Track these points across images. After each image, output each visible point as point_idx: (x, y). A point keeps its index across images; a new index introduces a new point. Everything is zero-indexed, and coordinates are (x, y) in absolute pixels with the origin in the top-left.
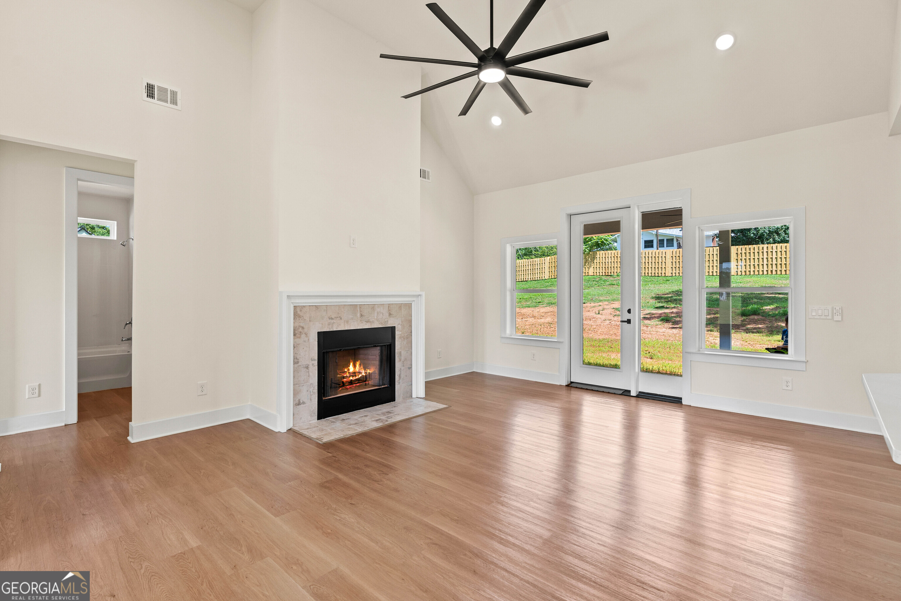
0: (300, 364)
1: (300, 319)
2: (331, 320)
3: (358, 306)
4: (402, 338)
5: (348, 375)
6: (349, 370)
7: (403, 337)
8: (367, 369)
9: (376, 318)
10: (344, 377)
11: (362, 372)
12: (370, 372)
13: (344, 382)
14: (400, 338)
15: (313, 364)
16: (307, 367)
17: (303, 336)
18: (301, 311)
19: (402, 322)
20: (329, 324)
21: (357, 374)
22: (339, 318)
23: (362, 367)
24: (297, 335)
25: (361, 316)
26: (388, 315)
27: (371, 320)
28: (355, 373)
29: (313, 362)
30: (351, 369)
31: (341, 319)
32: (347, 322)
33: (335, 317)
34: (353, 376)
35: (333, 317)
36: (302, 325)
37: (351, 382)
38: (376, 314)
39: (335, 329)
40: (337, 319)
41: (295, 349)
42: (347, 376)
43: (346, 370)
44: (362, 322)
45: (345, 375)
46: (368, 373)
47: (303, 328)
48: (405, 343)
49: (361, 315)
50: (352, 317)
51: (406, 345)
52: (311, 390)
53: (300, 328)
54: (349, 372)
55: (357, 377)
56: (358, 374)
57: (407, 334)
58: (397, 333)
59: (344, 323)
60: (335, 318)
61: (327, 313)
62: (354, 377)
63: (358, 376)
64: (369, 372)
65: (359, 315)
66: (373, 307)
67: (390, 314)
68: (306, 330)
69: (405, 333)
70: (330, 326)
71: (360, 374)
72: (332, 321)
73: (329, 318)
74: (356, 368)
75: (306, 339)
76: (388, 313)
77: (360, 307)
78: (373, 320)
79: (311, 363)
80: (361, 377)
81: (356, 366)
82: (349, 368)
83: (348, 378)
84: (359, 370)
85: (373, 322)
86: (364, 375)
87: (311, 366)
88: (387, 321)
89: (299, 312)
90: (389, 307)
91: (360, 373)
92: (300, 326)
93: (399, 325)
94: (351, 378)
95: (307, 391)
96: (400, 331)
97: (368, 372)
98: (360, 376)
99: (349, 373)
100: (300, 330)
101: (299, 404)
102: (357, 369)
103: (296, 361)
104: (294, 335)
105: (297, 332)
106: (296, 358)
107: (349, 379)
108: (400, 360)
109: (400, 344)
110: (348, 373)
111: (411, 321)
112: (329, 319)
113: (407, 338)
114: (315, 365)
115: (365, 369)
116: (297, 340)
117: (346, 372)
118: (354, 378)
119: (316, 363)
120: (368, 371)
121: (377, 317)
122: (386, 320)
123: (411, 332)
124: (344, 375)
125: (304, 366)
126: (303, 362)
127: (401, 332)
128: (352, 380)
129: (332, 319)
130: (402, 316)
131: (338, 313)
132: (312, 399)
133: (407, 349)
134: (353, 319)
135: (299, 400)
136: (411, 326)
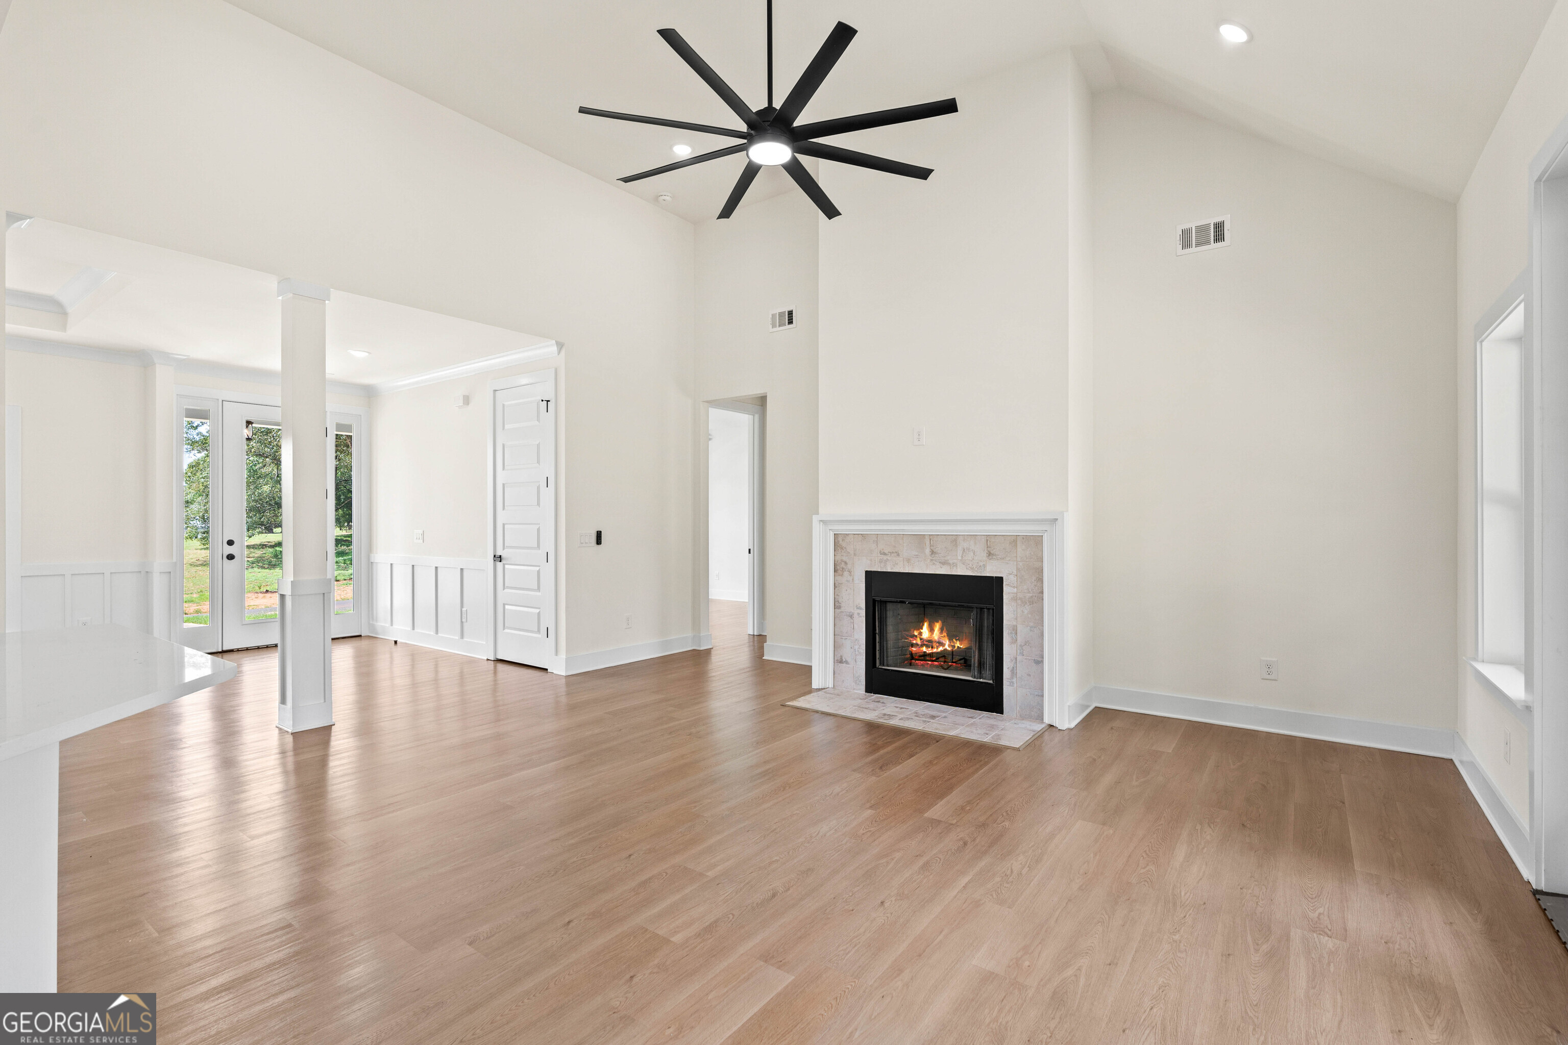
0: (842, 609)
1: (843, 551)
2: (883, 556)
3: (926, 537)
4: (1019, 602)
5: (919, 642)
6: (921, 634)
7: (1020, 599)
8: (954, 640)
9: (960, 558)
10: (912, 645)
11: (944, 642)
12: (961, 647)
13: (914, 652)
14: (1015, 599)
15: (858, 614)
16: (851, 616)
17: (846, 573)
18: (843, 540)
19: (1018, 569)
20: (881, 561)
21: (935, 645)
22: (896, 554)
23: (945, 634)
24: (840, 572)
25: (932, 554)
26: (985, 554)
27: (951, 562)
28: (930, 641)
29: (859, 611)
30: (925, 632)
31: (898, 555)
32: (908, 560)
33: (889, 552)
34: (927, 647)
35: (886, 552)
36: (844, 559)
37: (924, 656)
38: (960, 552)
39: (889, 569)
40: (893, 555)
41: (836, 589)
42: (917, 644)
43: (916, 633)
44: (934, 564)
45: (914, 642)
46: (956, 647)
47: (846, 563)
48: (1026, 612)
49: (933, 552)
50: (917, 554)
51: (1030, 616)
52: (856, 647)
53: (843, 563)
54: (921, 637)
55: (935, 650)
56: (937, 645)
57: (1031, 595)
58: (1007, 590)
59: (904, 562)
60: (889, 554)
61: (877, 545)
62: (930, 649)
63: (937, 649)
64: (958, 647)
65: (928, 551)
66: (954, 540)
67: (990, 554)
68: (849, 566)
69: (1026, 591)
70: (882, 565)
71: (941, 646)
72: (885, 558)
73: (880, 552)
74: (933, 634)
75: (850, 578)
76: (986, 551)
77: (930, 539)
78: (955, 561)
79: (856, 611)
80: (941, 651)
81: (934, 630)
82: (922, 631)
83: (919, 648)
84: (939, 638)
85: (955, 565)
86: (949, 649)
87: (856, 616)
88: (984, 566)
89: (841, 542)
90: (987, 540)
91: (942, 644)
92: (842, 561)
93: (1012, 577)
94: (924, 649)
95: (851, 648)
96: (1014, 587)
97: (956, 645)
98: (941, 649)
99: (921, 639)
100: (843, 565)
101: (841, 662)
102: (936, 635)
103: (837, 605)
104: (835, 571)
105: (838, 568)
106: (838, 601)
107: (921, 649)
108: (1014, 641)
109: (1014, 611)
110: (918, 639)
111: (1040, 571)
112: (881, 554)
113: (1031, 603)
114: (861, 615)
115: (951, 638)
116: (838, 578)
117: (916, 636)
118: (929, 651)
119: (863, 613)
120: (958, 644)
121: (962, 557)
122: (981, 564)
123: (1042, 592)
124: (913, 640)
125: (848, 614)
126: (847, 607)
127: (1015, 589)
128: (925, 652)
129: (885, 554)
130: (1019, 559)
131: (895, 547)
132: (857, 660)
133: (1031, 624)
134: (918, 556)
135: (841, 656)
136: (1041, 580)
